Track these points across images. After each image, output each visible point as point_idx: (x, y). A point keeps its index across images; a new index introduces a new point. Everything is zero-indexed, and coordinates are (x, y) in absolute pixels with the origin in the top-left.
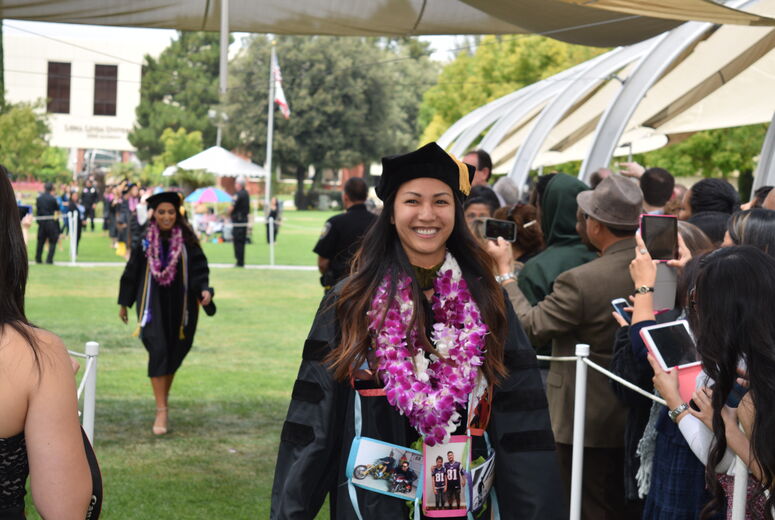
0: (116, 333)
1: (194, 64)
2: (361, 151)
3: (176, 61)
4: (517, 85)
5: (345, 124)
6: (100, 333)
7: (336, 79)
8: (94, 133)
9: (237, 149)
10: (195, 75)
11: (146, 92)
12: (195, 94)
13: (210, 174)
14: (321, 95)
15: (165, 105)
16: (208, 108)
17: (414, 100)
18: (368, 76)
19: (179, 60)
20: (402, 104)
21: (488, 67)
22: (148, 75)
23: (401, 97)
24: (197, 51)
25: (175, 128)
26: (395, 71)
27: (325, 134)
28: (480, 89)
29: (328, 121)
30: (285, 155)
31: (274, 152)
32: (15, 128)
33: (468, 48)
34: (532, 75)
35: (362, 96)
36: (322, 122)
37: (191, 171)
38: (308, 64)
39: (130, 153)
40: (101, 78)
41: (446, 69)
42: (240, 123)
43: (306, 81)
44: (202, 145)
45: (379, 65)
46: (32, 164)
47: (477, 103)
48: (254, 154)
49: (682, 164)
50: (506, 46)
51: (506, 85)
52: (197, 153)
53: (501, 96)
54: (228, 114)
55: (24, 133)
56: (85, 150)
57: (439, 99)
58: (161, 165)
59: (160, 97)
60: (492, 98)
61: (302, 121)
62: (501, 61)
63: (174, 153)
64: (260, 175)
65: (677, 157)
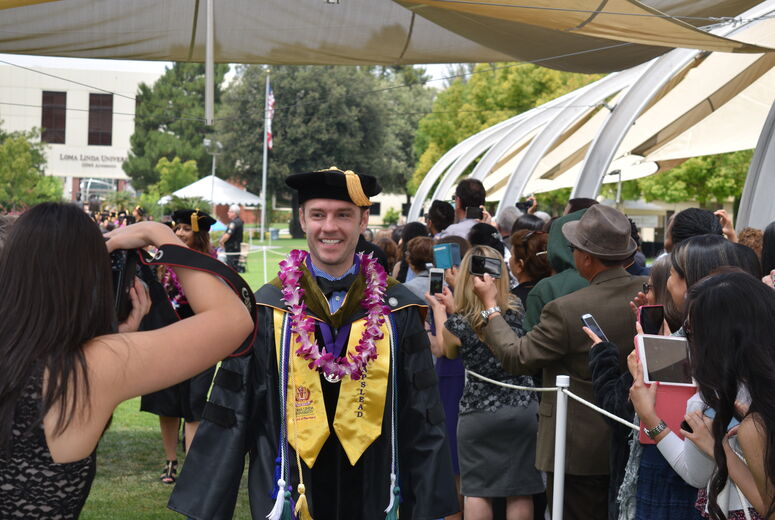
1: (189, 94)
3: (171, 90)
4: (510, 112)
5: (340, 151)
7: (330, 107)
8: (89, 162)
9: (232, 178)
10: (190, 104)
11: (141, 121)
12: (190, 123)
13: (206, 203)
14: (315, 123)
15: (161, 133)
16: (204, 137)
17: (410, 128)
18: (363, 104)
19: (174, 89)
20: (397, 132)
21: (481, 94)
22: (143, 104)
23: (395, 125)
24: (192, 80)
25: (170, 157)
26: (390, 99)
27: (320, 162)
28: (474, 115)
29: (323, 149)
30: (279, 182)
31: (268, 179)
32: (10, 158)
33: (463, 76)
34: (525, 101)
35: (357, 124)
36: (316, 149)
37: (186, 200)
38: (303, 92)
39: (125, 182)
40: (95, 107)
41: (441, 96)
42: (234, 151)
43: (300, 109)
44: (197, 174)
45: (374, 93)
46: (26, 194)
47: (472, 130)
48: (248, 184)
49: (676, 190)
50: (499, 74)
51: (499, 112)
52: (193, 182)
53: (494, 124)
54: (222, 143)
55: (19, 163)
56: (81, 179)
57: (434, 126)
58: (157, 194)
59: (155, 127)
60: (486, 125)
61: (297, 149)
62: (494, 88)
63: (170, 182)
64: (256, 203)
65: (671, 183)
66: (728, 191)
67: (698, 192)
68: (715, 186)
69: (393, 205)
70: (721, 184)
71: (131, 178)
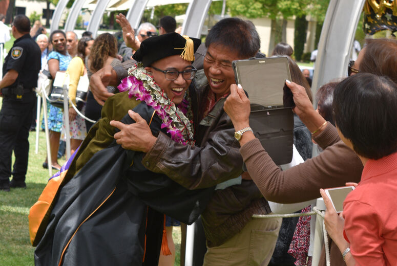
65: (251, 3)
66: (293, 12)
67: (271, 11)
68: (284, 7)
69: (36, 10)
70: (289, 6)
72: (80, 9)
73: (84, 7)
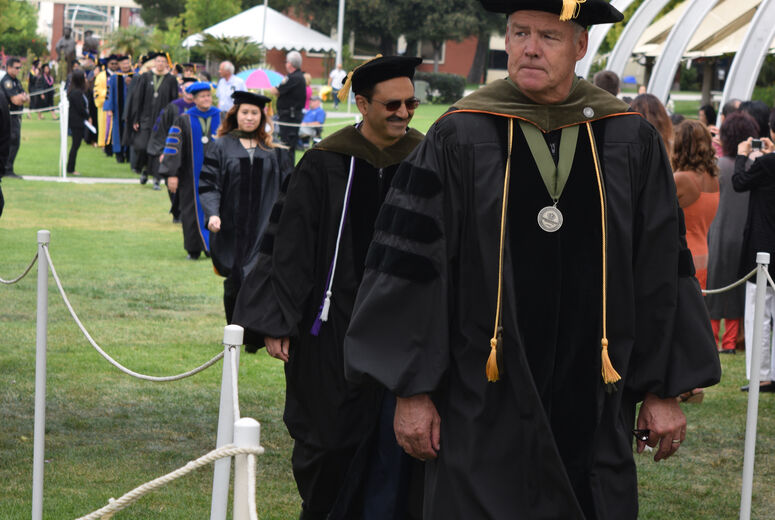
0: (142, 286)
2: (478, 15)
6: (117, 287)
9: (292, 10)
13: (254, 46)
30: (364, 19)
31: (346, 13)
37: (225, 40)
39: (132, 12)
44: (240, 3)
48: (318, 17)
52: (233, 14)
56: (64, 5)
58: (179, 28)
63: (199, 14)
64: (327, 49)
71: (140, 7)
72: (629, 53)
73: (636, 51)
